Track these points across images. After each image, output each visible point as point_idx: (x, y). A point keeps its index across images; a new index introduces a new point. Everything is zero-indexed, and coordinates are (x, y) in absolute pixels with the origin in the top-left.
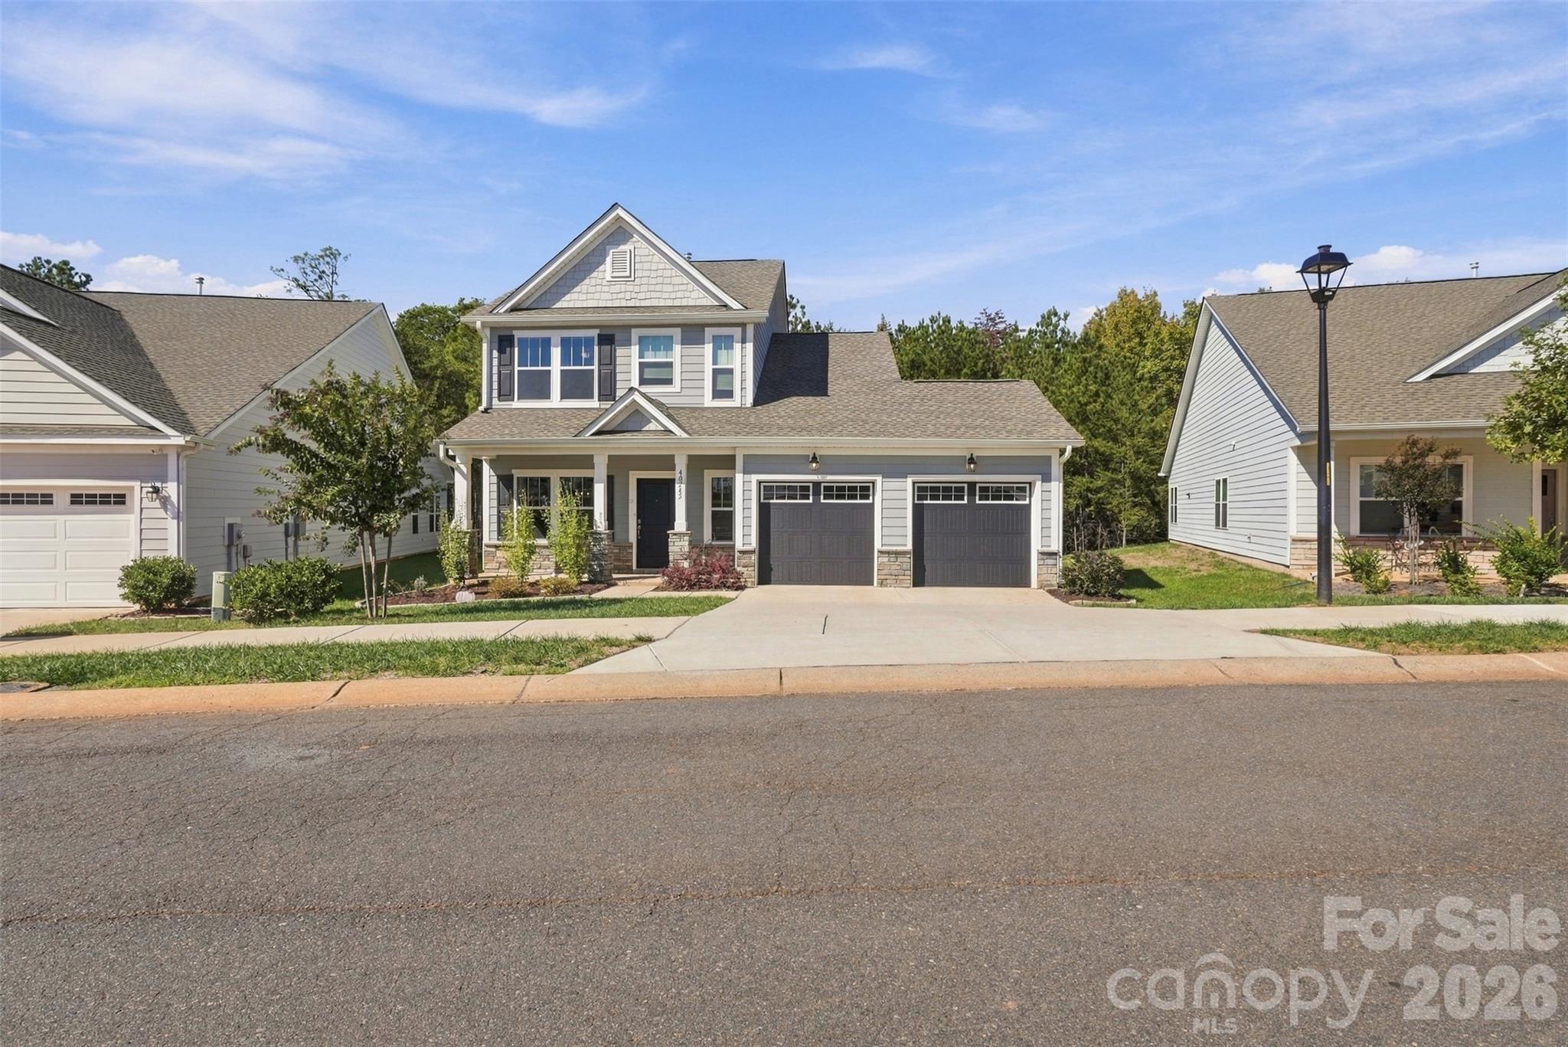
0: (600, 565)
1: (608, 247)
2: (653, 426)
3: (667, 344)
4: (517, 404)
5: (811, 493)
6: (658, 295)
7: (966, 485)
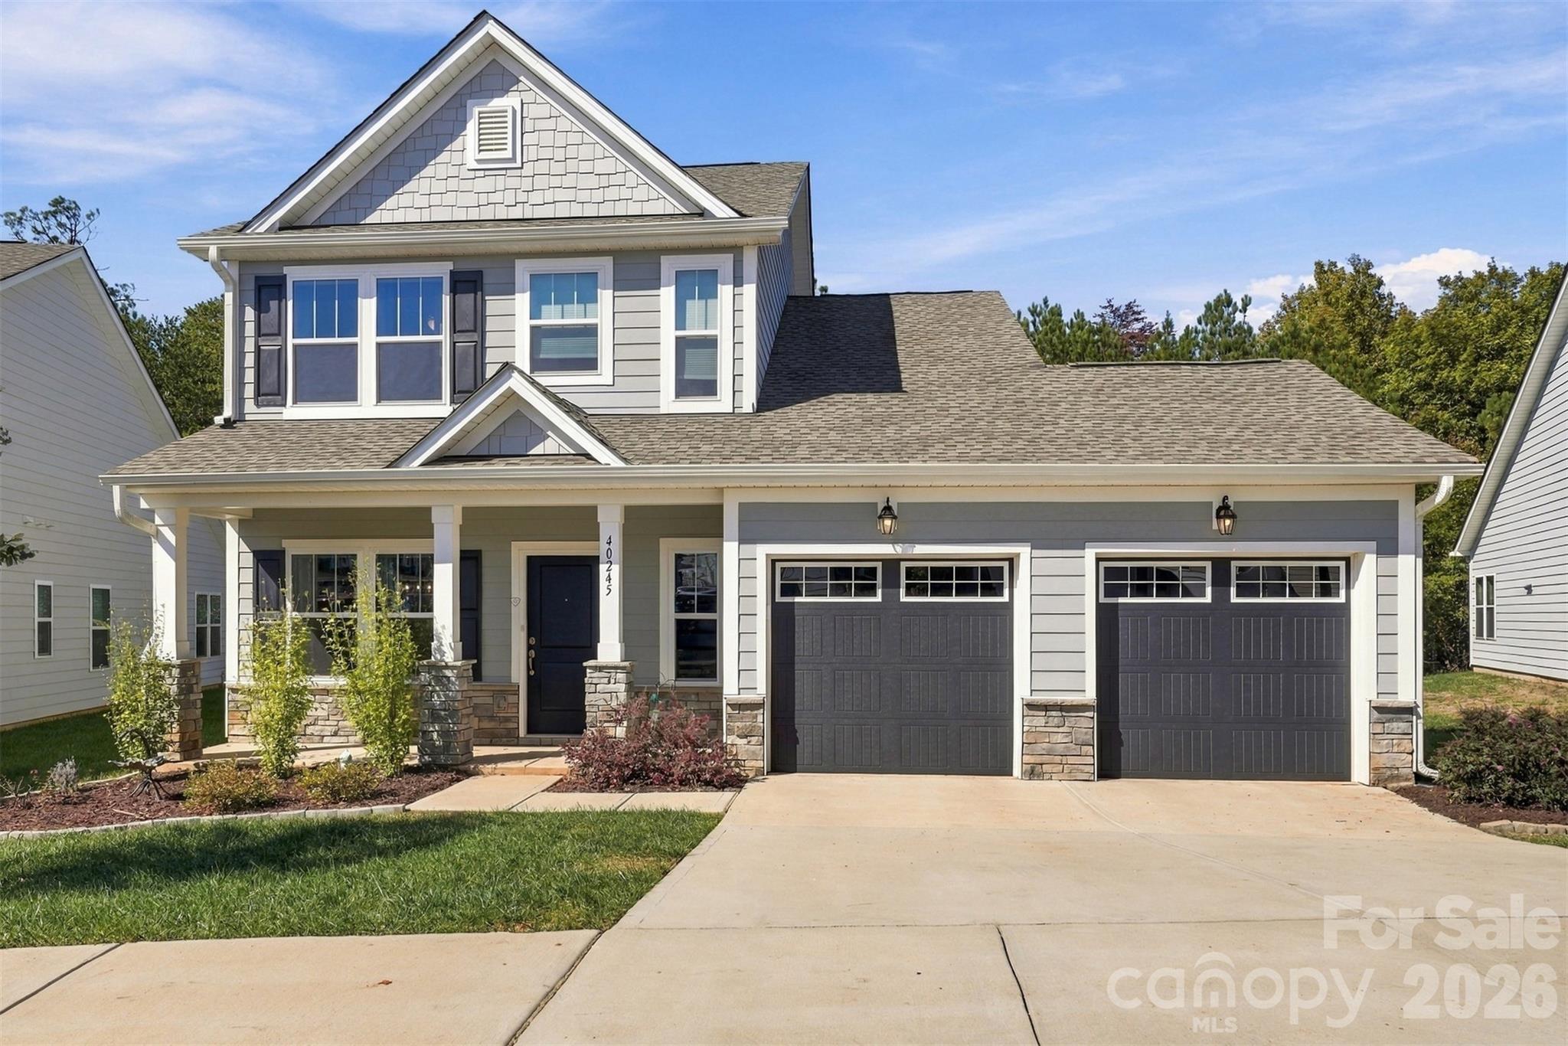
0: (444, 734)
1: (469, 102)
2: (550, 445)
3: (585, 289)
4: (293, 412)
5: (879, 581)
6: (569, 195)
7: (1208, 565)
